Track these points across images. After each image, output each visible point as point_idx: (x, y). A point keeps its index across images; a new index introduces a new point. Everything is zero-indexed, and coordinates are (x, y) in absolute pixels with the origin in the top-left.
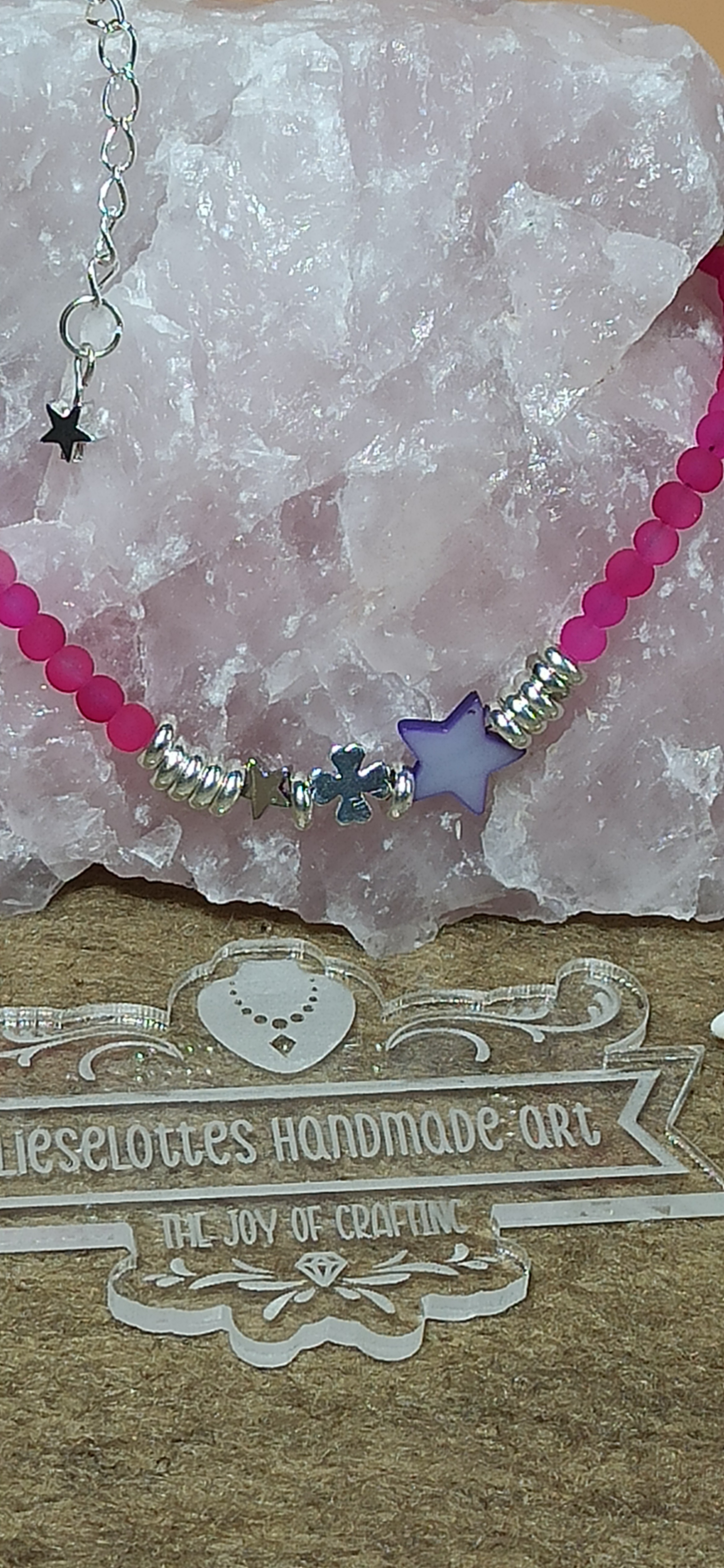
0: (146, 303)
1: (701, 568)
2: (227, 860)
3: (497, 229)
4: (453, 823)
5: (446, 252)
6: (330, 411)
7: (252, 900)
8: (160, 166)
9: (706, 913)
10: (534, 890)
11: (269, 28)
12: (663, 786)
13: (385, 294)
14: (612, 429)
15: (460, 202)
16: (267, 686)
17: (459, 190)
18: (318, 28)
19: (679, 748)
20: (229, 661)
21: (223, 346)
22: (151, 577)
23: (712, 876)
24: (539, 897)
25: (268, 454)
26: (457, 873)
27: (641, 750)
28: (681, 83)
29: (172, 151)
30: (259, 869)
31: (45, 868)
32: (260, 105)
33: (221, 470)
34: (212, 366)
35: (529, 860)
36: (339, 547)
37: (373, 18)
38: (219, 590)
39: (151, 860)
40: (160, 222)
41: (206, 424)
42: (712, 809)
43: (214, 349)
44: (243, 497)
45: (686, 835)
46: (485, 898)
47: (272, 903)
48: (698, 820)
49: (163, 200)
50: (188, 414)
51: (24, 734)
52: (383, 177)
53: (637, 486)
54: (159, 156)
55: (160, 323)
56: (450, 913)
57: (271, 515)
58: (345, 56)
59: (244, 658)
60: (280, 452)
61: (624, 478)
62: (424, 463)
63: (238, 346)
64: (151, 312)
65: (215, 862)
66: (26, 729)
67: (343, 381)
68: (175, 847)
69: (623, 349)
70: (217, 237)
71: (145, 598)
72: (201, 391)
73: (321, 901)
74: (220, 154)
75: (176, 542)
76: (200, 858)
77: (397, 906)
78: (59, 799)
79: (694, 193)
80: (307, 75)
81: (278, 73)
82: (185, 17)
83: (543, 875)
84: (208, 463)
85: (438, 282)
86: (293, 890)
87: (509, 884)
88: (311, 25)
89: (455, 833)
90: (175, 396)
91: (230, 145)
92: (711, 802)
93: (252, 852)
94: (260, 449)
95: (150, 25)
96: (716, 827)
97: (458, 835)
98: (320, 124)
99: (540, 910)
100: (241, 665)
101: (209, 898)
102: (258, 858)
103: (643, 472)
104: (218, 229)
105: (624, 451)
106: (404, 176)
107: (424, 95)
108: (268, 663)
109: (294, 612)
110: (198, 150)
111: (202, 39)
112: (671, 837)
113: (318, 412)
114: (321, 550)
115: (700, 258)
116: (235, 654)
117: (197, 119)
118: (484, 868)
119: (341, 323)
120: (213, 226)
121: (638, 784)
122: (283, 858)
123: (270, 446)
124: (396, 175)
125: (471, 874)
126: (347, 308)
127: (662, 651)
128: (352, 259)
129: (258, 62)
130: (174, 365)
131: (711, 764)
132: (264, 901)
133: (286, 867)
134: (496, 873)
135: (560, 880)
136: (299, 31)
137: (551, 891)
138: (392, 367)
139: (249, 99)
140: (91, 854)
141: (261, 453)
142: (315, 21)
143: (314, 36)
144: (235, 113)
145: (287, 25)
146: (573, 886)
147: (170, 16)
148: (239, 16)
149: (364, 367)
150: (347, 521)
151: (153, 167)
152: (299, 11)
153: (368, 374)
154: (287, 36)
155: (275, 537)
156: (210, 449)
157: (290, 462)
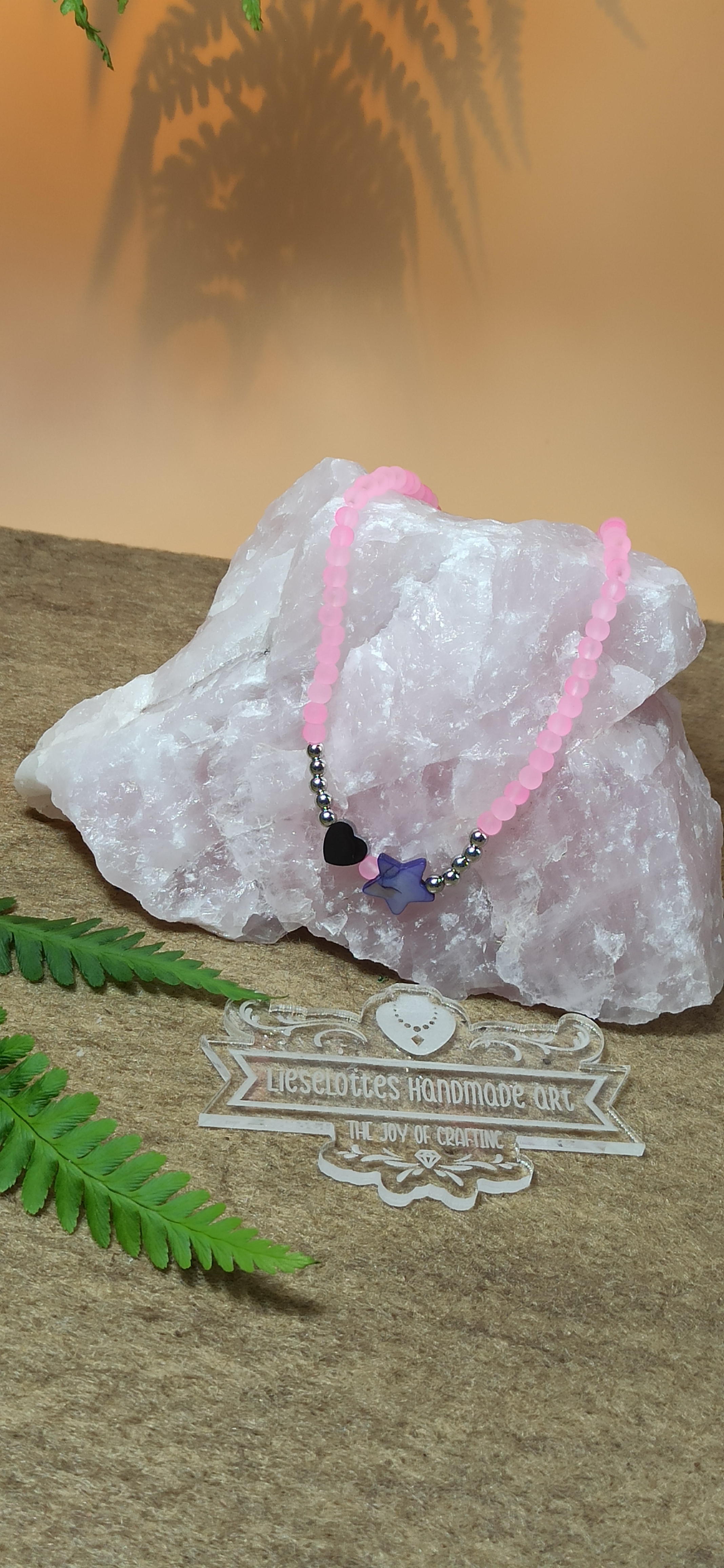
0: (379, 654)
1: (629, 841)
2: (366, 938)
3: (559, 652)
4: (483, 944)
5: (531, 658)
6: (457, 725)
7: (375, 961)
8: (399, 589)
9: (604, 1017)
10: (519, 987)
11: (466, 531)
12: (591, 948)
13: (495, 673)
14: (597, 762)
15: (543, 635)
16: (401, 855)
17: (543, 629)
18: (490, 536)
19: (603, 930)
20: (384, 839)
21: (410, 683)
22: (354, 789)
23: (610, 999)
24: (521, 991)
25: (422, 740)
26: (480, 969)
27: (584, 927)
28: (667, 597)
29: (406, 583)
30: (381, 946)
31: (279, 923)
32: (452, 568)
33: (397, 744)
34: (403, 691)
35: (520, 971)
36: (450, 793)
37: (518, 536)
38: (386, 802)
39: (329, 929)
40: (394, 616)
41: (394, 720)
42: (614, 964)
43: (406, 683)
44: (406, 759)
45: (600, 975)
46: (492, 985)
47: (385, 965)
48: (607, 969)
49: (397, 606)
50: (387, 713)
51: (279, 854)
52: (506, 615)
53: (604, 794)
54: (399, 584)
55: (383, 666)
56: (475, 989)
57: (418, 771)
58: (498, 554)
59: (392, 838)
60: (428, 741)
61: (598, 788)
62: (499, 760)
63: (418, 684)
64: (380, 659)
65: (361, 938)
66: (281, 852)
67: (467, 712)
68: (343, 926)
69: (611, 723)
70: (418, 629)
71: (350, 800)
72: (395, 703)
73: (410, 969)
74: (429, 588)
75: (368, 775)
76: (353, 934)
77: (447, 979)
78: (292, 890)
79: (662, 653)
80: (478, 558)
81: (465, 554)
82: (426, 519)
83: (525, 979)
84: (392, 738)
85: (523, 672)
86: (397, 960)
87: (507, 981)
88: (486, 534)
89: (482, 949)
90: (383, 703)
91: (434, 585)
92: (615, 961)
93: (379, 937)
94: (419, 737)
95: (408, 519)
96: (616, 974)
97: (484, 951)
98: (481, 584)
99: (520, 997)
100: (390, 842)
101: (354, 955)
102: (381, 940)
103: (608, 787)
104: (420, 625)
105: (601, 774)
106: (516, 616)
107: (534, 579)
108: (403, 844)
109: (421, 821)
110: (419, 585)
111: (432, 530)
112: (592, 974)
113: (451, 725)
114: (440, 792)
115: (660, 686)
116: (388, 836)
117: (422, 569)
118: (494, 970)
119: (471, 682)
120: (418, 623)
121: (579, 944)
122: (394, 943)
123: (424, 736)
124: (513, 616)
125: (487, 971)
126: (475, 676)
127: (602, 878)
128: (482, 652)
129: (456, 547)
130: (385, 686)
131: (618, 942)
132: (382, 963)
133: (395, 948)
134: (500, 973)
135: (533, 984)
136: (480, 536)
137: (527, 989)
138: (492, 710)
139: (448, 564)
140: (302, 921)
141: (418, 739)
142: (489, 532)
143: (486, 540)
144: (440, 570)
145: (475, 532)
146: (539, 988)
147: (419, 517)
148: (453, 523)
149: (478, 706)
150: (456, 782)
151: (395, 589)
152: (484, 527)
153: (479, 710)
154: (472, 537)
155: (418, 782)
156: (394, 732)
157: (433, 747)
